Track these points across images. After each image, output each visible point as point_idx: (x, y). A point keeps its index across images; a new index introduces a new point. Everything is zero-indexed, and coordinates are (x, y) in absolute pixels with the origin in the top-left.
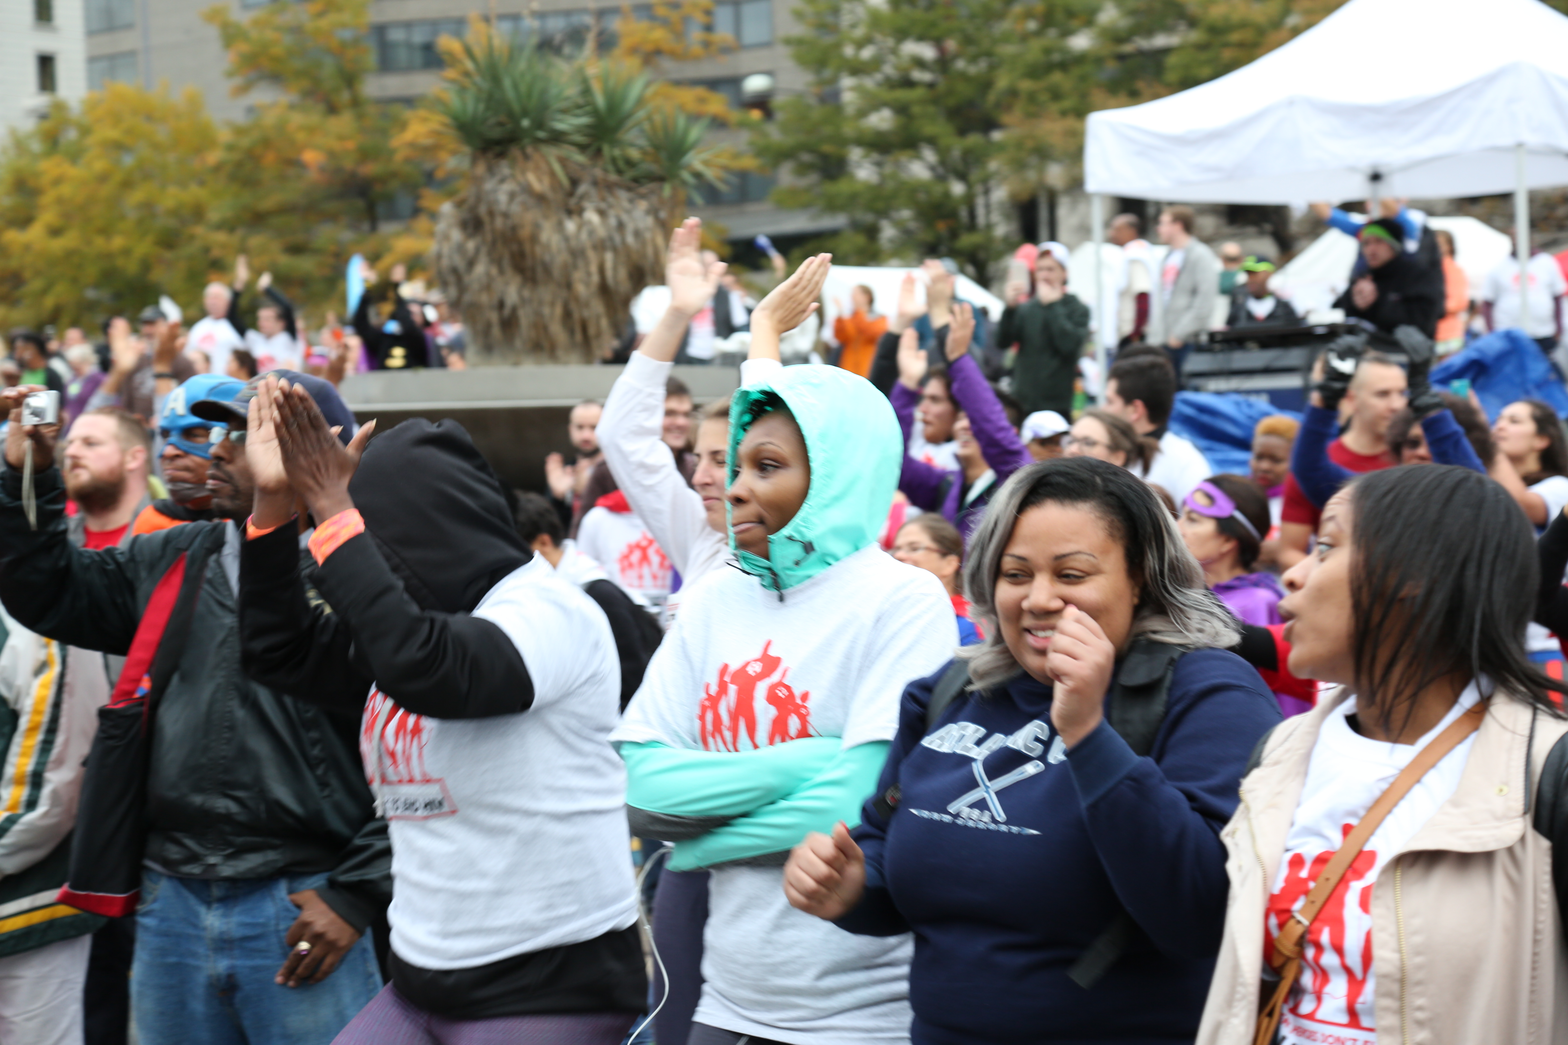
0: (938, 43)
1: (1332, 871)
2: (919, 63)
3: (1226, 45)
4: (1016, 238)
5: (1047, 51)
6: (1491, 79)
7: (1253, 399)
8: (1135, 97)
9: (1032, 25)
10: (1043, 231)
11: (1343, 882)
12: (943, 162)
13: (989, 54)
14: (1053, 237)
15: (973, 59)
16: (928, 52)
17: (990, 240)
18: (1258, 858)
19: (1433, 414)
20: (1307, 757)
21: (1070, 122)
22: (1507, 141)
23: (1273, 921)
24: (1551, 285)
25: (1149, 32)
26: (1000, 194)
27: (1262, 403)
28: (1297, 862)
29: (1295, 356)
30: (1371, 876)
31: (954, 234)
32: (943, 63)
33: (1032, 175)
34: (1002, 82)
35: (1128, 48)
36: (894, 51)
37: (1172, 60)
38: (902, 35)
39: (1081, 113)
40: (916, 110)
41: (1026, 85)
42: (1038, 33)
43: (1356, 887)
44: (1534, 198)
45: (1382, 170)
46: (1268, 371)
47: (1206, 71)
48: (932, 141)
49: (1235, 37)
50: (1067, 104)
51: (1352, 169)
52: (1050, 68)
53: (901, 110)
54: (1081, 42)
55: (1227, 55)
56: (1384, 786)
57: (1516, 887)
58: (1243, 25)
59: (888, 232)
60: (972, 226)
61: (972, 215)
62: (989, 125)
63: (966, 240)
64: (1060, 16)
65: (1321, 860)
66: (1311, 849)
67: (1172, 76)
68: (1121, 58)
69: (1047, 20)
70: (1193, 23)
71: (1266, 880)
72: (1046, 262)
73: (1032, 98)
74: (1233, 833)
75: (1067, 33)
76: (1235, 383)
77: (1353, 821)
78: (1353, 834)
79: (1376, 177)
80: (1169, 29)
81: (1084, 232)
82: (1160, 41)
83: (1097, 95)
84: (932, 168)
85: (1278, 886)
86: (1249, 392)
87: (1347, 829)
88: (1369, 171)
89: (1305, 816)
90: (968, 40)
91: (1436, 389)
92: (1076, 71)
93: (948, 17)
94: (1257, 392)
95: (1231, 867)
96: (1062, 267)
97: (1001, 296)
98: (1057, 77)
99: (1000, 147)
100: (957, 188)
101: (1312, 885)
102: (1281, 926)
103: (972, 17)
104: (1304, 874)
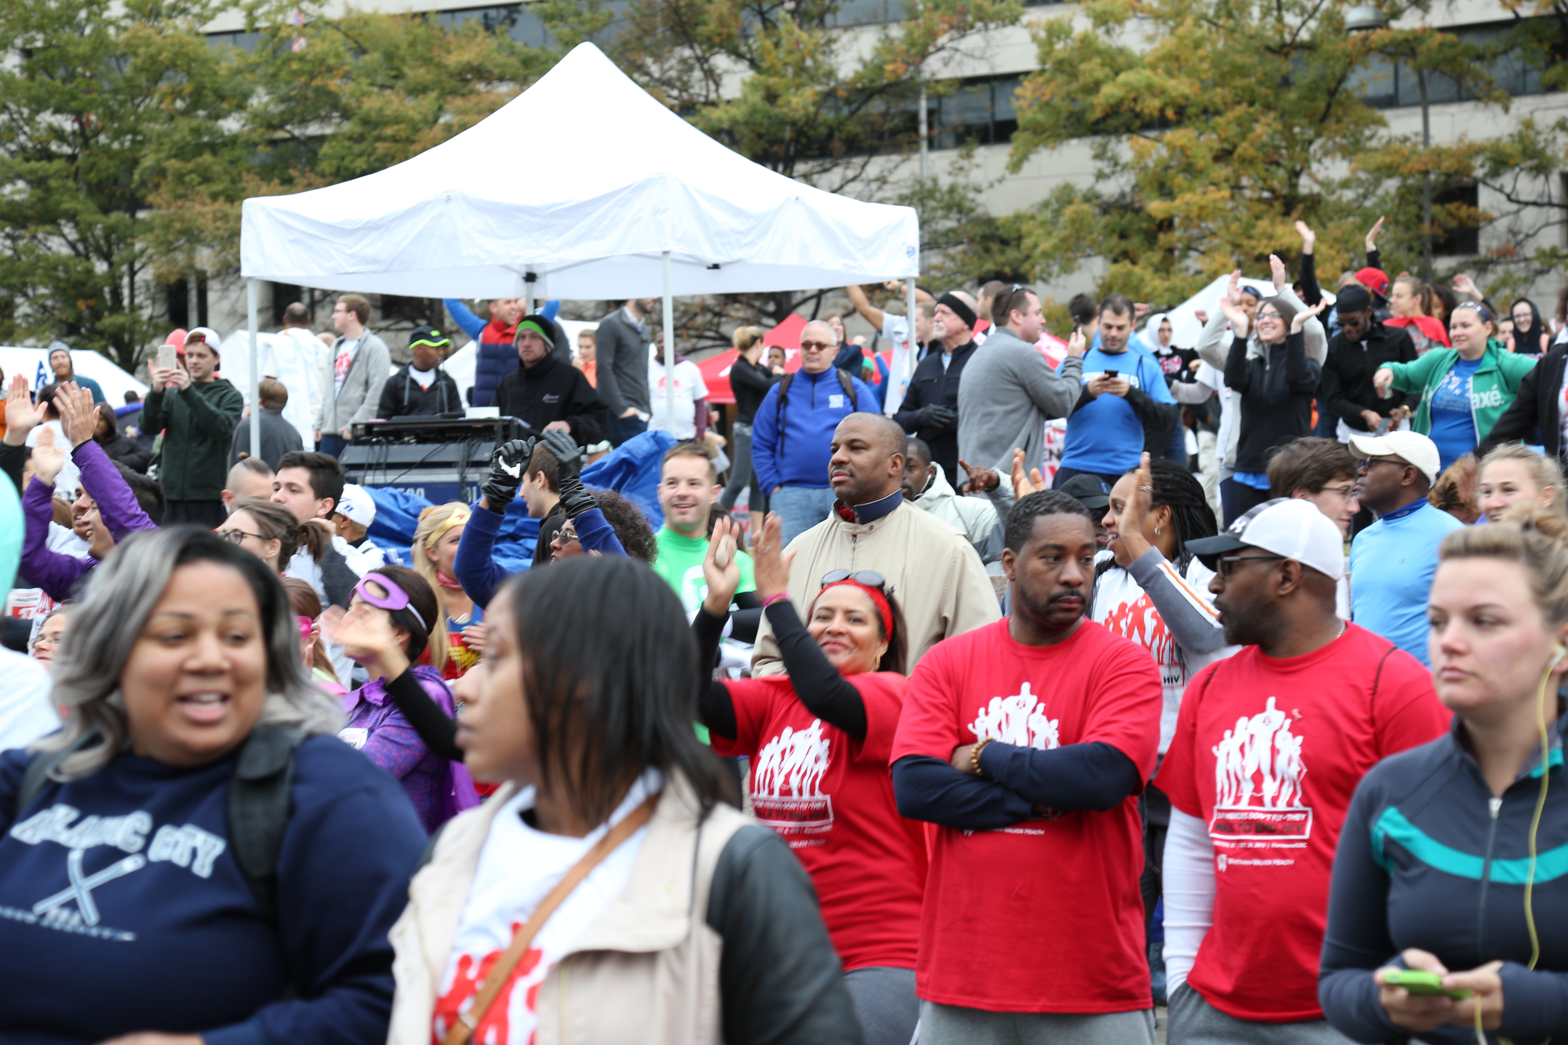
0: (78, 115)
1: (500, 971)
2: (59, 135)
3: (379, 139)
4: (164, 321)
5: (196, 132)
6: (639, 188)
7: (410, 492)
8: (288, 185)
9: (179, 104)
10: (193, 316)
11: (510, 981)
12: (83, 240)
13: (134, 132)
14: (203, 322)
15: (118, 135)
16: (68, 125)
17: (136, 321)
18: (426, 961)
19: (584, 512)
20: (478, 853)
21: (221, 205)
22: (656, 249)
23: (441, 1024)
24: (694, 389)
25: (303, 122)
26: (145, 275)
27: (419, 496)
28: (465, 962)
29: (452, 451)
30: (539, 973)
31: (97, 315)
32: (85, 137)
33: (181, 257)
34: (148, 161)
35: (280, 134)
36: (30, 121)
37: (325, 149)
38: (39, 105)
39: (235, 197)
40: (53, 183)
41: (174, 164)
42: (186, 113)
43: (522, 986)
44: (677, 304)
45: (536, 270)
46: (424, 465)
47: (360, 163)
48: (72, 217)
49: (389, 131)
50: (217, 187)
51: (508, 268)
52: (200, 149)
53: (38, 182)
54: (231, 125)
55: (381, 148)
56: (553, 883)
57: (677, 981)
58: (397, 120)
59: (23, 308)
60: (117, 305)
61: (116, 294)
62: (135, 204)
63: (109, 321)
64: (210, 97)
65: (490, 960)
66: (480, 948)
67: (325, 166)
68: (273, 143)
69: (196, 101)
70: (346, 115)
71: (435, 981)
72: (198, 348)
73: (180, 177)
74: (401, 934)
75: (218, 116)
76: (392, 476)
77: (521, 919)
78: (522, 933)
79: (530, 277)
80: (324, 119)
81: (239, 318)
82: (314, 129)
83: (249, 181)
84: (72, 245)
85: (446, 987)
86: (406, 486)
87: (516, 927)
88: (524, 271)
89: (476, 914)
90: (111, 115)
91: (588, 487)
92: (227, 155)
93: (88, 91)
94: (415, 486)
95: (399, 968)
96: (215, 353)
97: (147, 380)
98: (207, 158)
99: (148, 227)
100: (101, 267)
101: (479, 986)
102: (449, 1027)
103: (116, 92)
104: (472, 973)
